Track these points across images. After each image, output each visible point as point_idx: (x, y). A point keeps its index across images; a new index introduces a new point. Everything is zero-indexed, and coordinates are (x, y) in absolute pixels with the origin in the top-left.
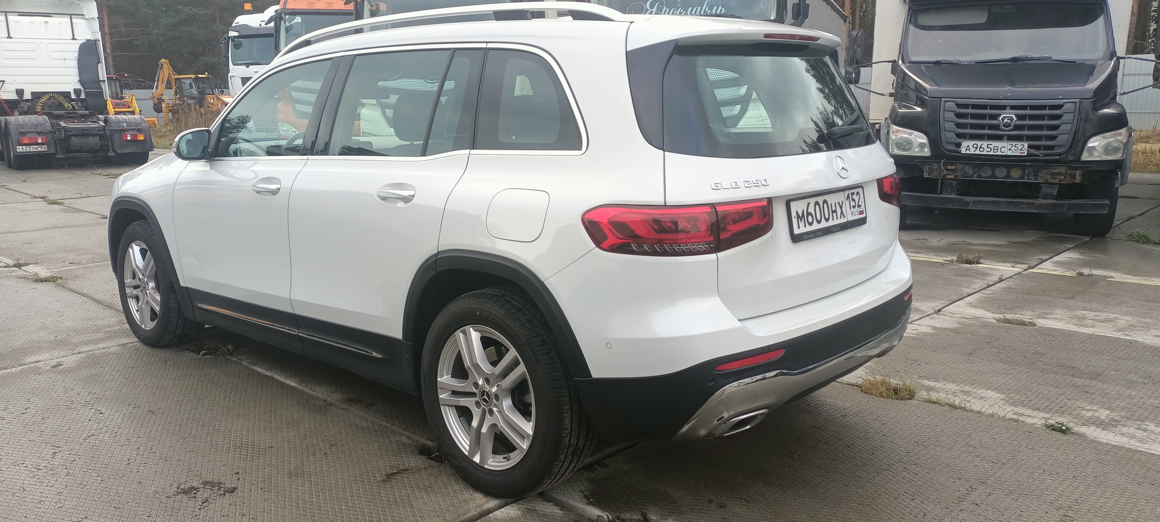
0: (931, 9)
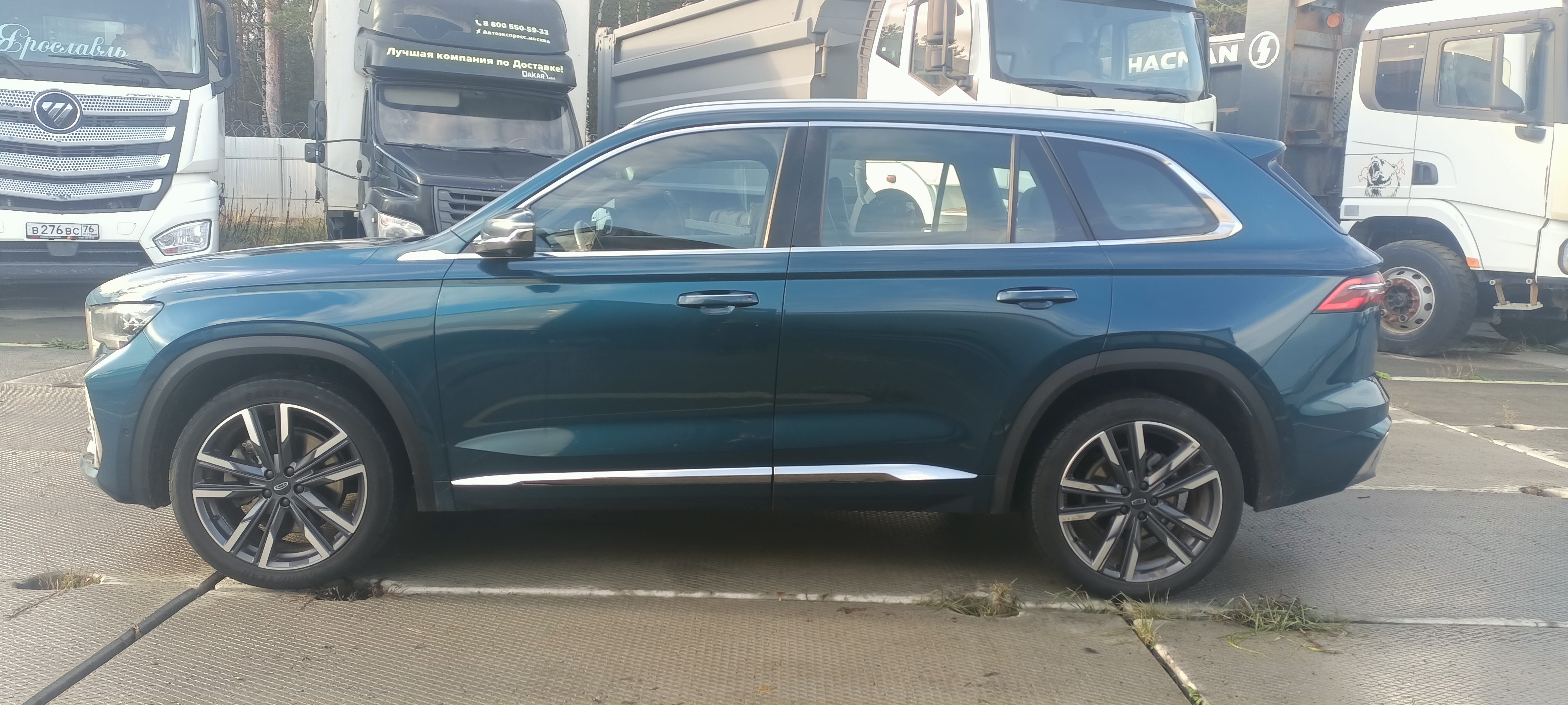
0: (399, 85)
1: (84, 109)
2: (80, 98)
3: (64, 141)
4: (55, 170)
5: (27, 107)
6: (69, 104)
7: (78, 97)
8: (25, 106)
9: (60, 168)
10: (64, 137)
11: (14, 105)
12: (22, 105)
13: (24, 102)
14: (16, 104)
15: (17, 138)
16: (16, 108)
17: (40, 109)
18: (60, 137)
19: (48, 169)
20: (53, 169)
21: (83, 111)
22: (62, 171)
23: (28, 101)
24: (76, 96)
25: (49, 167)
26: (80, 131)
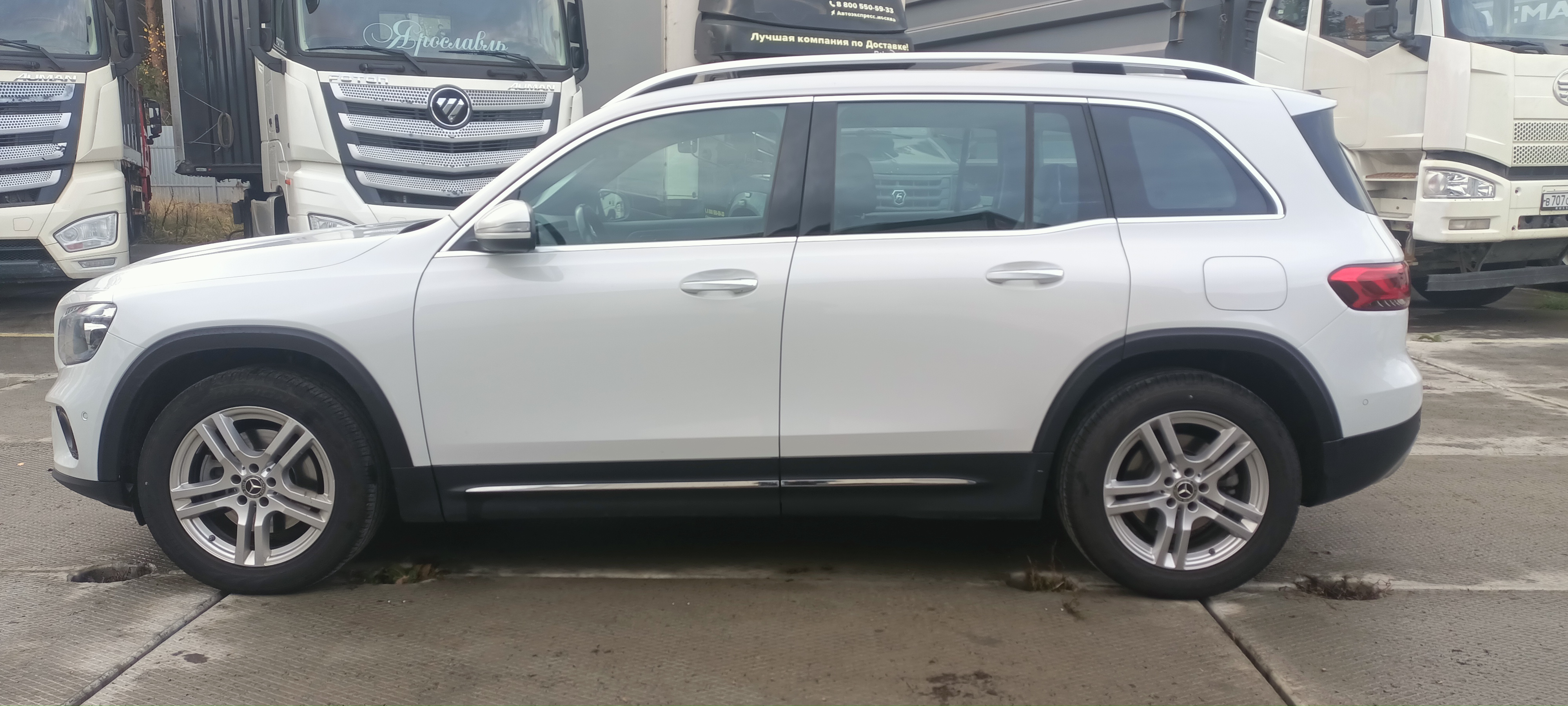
1: (474, 104)
2: (469, 93)
3: (457, 137)
4: (449, 166)
5: (424, 104)
6: (461, 100)
7: (467, 92)
8: (422, 102)
9: (453, 164)
10: (457, 133)
11: (413, 102)
12: (419, 102)
13: (421, 99)
14: (414, 100)
15: (417, 135)
16: (416, 105)
17: (435, 105)
18: (453, 133)
19: (443, 166)
20: (447, 165)
21: (472, 106)
22: (455, 167)
23: (424, 97)
24: (465, 91)
25: (444, 163)
26: (470, 127)
